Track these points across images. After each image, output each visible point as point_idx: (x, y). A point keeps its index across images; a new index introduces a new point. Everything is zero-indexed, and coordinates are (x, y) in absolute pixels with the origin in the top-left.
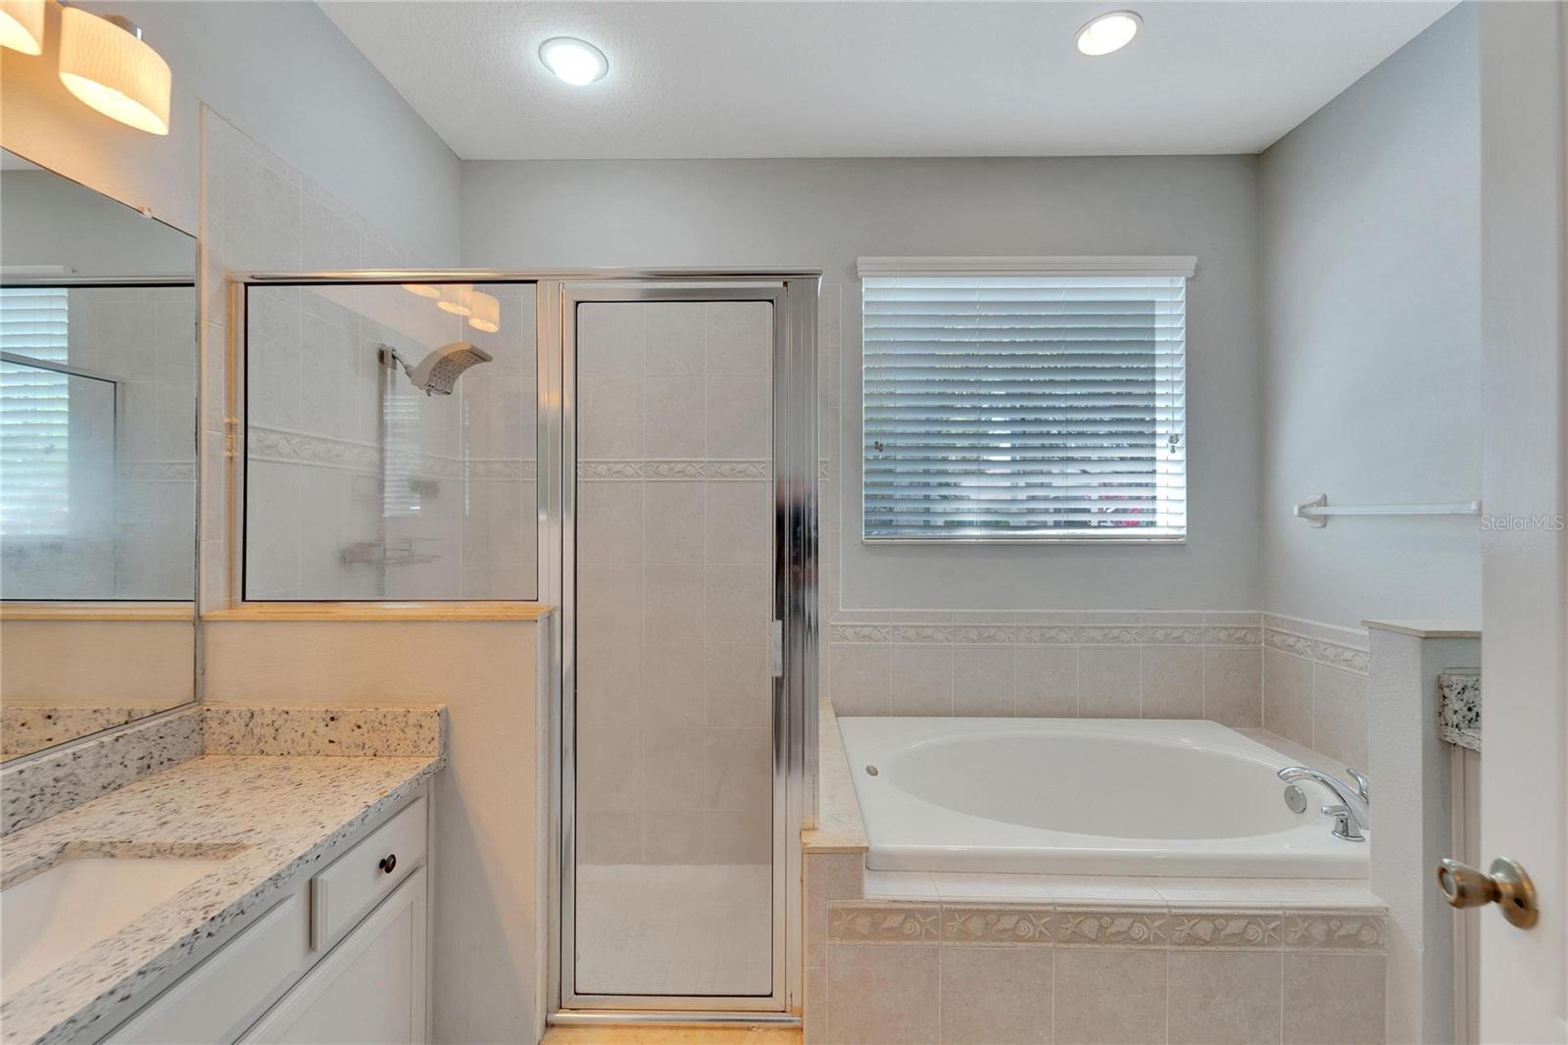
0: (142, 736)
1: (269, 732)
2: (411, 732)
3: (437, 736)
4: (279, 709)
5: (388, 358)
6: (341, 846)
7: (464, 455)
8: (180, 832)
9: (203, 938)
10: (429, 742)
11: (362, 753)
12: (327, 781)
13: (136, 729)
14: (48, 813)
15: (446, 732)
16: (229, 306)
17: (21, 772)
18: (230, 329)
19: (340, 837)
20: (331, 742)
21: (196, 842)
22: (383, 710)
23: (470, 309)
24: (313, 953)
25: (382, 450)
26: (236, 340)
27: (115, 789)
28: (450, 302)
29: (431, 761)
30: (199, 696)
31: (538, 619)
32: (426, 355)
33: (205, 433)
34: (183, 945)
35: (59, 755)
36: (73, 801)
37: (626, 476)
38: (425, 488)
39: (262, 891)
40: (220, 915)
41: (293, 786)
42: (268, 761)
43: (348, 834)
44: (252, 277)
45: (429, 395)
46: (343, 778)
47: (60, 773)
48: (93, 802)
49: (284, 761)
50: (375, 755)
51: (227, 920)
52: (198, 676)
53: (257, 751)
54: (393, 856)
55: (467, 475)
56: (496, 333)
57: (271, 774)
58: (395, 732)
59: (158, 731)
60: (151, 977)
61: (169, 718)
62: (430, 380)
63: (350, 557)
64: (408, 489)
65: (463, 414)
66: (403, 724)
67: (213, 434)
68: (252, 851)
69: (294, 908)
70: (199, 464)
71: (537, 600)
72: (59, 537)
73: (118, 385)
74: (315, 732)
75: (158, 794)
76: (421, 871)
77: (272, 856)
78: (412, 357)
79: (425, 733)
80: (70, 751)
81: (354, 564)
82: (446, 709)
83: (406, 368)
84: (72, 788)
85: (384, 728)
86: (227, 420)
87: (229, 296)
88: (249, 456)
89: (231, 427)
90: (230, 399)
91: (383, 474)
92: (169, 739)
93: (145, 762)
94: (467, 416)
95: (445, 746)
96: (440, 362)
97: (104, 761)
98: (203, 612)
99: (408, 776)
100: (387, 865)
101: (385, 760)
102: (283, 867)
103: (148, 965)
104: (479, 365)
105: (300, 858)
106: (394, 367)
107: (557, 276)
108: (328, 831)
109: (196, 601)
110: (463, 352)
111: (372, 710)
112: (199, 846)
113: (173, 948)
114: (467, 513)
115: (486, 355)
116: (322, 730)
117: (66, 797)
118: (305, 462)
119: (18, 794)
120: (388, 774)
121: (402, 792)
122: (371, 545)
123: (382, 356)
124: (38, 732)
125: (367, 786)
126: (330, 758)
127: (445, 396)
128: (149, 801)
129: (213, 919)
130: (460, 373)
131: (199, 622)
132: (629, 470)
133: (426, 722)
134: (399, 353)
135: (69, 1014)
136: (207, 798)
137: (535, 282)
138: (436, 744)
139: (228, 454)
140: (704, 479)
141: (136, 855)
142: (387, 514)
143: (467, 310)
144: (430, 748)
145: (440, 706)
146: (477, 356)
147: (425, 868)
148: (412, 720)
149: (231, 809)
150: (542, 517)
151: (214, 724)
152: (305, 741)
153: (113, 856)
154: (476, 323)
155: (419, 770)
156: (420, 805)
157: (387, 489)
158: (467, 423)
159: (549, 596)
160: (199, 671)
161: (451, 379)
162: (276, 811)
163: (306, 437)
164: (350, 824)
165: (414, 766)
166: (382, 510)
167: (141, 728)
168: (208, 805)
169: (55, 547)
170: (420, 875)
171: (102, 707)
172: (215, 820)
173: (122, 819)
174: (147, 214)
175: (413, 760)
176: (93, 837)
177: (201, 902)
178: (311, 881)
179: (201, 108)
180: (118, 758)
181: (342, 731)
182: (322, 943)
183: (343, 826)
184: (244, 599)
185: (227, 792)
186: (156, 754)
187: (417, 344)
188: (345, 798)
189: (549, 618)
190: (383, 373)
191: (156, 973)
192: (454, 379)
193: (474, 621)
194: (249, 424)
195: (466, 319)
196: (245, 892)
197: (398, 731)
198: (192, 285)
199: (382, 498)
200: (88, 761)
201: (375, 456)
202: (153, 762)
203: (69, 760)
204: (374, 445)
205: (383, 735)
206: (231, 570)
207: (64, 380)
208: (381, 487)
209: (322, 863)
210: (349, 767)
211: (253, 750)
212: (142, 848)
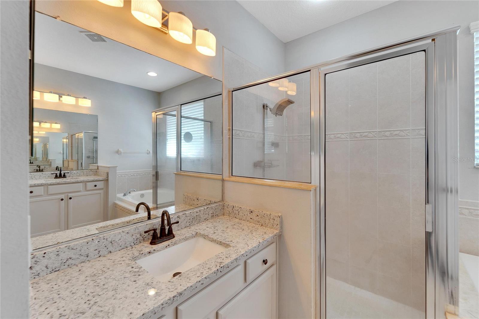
0: (212, 208)
1: (237, 212)
2: (272, 221)
3: (279, 224)
4: (239, 206)
5: (265, 107)
6: (253, 253)
7: (286, 135)
8: (217, 237)
9: (219, 273)
10: (277, 225)
11: (259, 224)
12: (250, 230)
13: (211, 206)
14: (195, 223)
15: (282, 222)
16: (229, 97)
17: (191, 213)
18: (229, 104)
19: (252, 251)
20: (251, 218)
21: (220, 241)
22: (264, 212)
23: (288, 88)
24: (246, 283)
25: (264, 134)
26: (230, 107)
27: (207, 220)
28: (282, 87)
29: (277, 231)
30: (223, 200)
31: (312, 190)
32: (275, 104)
33: (224, 131)
34: (215, 273)
35: (197, 210)
36: (199, 222)
37: (342, 139)
38: (275, 145)
39: (233, 262)
40: (223, 267)
41: (242, 230)
42: (237, 220)
43: (254, 250)
44: (234, 89)
45: (276, 116)
46: (254, 231)
47: (197, 214)
48: (203, 223)
49: (240, 221)
50: (262, 225)
51: (225, 268)
52: (223, 195)
53: (234, 217)
54: (266, 260)
55: (287, 141)
56: (296, 95)
57: (237, 225)
58: (267, 220)
59: (215, 207)
60: (208, 279)
61: (217, 204)
62: (277, 112)
63: (257, 165)
64: (271, 145)
65: (286, 121)
66: (269, 218)
67: (226, 132)
68: (231, 248)
69: (241, 268)
70: (223, 139)
71: (311, 183)
72: (199, 158)
73: (212, 123)
74: (247, 215)
75: (215, 224)
76: (274, 266)
77: (236, 252)
78: (271, 106)
79: (276, 222)
80: (199, 209)
81: (257, 167)
82: (282, 215)
83: (270, 109)
84: (199, 218)
85: (264, 218)
86: (228, 128)
87: (229, 95)
88: (233, 137)
89: (229, 129)
90: (229, 122)
91: (264, 141)
92: (217, 210)
93: (213, 214)
94: (287, 121)
95: (281, 227)
96: (279, 106)
97: (205, 213)
98: (224, 178)
99: (271, 235)
100: (265, 262)
101: (264, 228)
102: (238, 256)
103: (207, 276)
104: (291, 105)
105: (242, 255)
106: (267, 109)
107: (318, 67)
108: (250, 248)
109: (222, 175)
110: (285, 101)
111: (261, 212)
112: (221, 242)
113: (212, 273)
114: (287, 152)
115: (292, 101)
116: (249, 215)
117: (198, 220)
118: (246, 138)
119: (190, 218)
120: (265, 233)
121: (269, 240)
122: (261, 162)
123: (264, 106)
124: (196, 202)
125: (259, 235)
126: (251, 223)
127: (281, 116)
128: (212, 225)
129: (221, 267)
130: (285, 108)
131: (223, 180)
132: (343, 136)
133: (276, 219)
134: (268, 105)
135: (191, 284)
136: (223, 228)
137: (310, 71)
138: (279, 226)
139: (228, 137)
140: (377, 138)
141: (209, 240)
142: (266, 152)
143: (287, 89)
144: (277, 227)
145: (280, 214)
146: (290, 102)
147: (276, 265)
148: (272, 217)
149: (228, 233)
150: (313, 154)
151: (226, 207)
152: (245, 217)
153: (205, 238)
154: (289, 93)
155: (274, 234)
156: (274, 245)
157: (265, 146)
158: (287, 125)
159: (315, 181)
160: (223, 193)
161: (282, 111)
162: (237, 237)
163: (246, 131)
164: (255, 247)
165: (272, 232)
166: (264, 151)
167: (212, 206)
168: (223, 230)
169: (199, 160)
170: (274, 267)
171: (206, 199)
172: (224, 235)
173: (207, 229)
174: (213, 78)
175: (272, 230)
176: (202, 233)
177: (219, 261)
178: (245, 261)
179: (223, 47)
180: (207, 212)
181: (253, 216)
182: (249, 281)
183: (253, 247)
184: (232, 175)
185: (227, 228)
186: (214, 213)
187: (273, 101)
188: (254, 238)
189: (315, 190)
190: (264, 111)
191: (209, 279)
192: (283, 111)
193: (289, 188)
194: (233, 128)
195: (286, 92)
196: (229, 261)
197: (268, 220)
198: (221, 94)
199: (264, 148)
200: (202, 212)
201: (262, 136)
202: (214, 215)
203: (199, 211)
204: (262, 132)
205: (264, 220)
206: (229, 167)
207: (203, 123)
208: (264, 145)
209: (248, 257)
210: (255, 228)
211: (234, 216)
212: (210, 238)
